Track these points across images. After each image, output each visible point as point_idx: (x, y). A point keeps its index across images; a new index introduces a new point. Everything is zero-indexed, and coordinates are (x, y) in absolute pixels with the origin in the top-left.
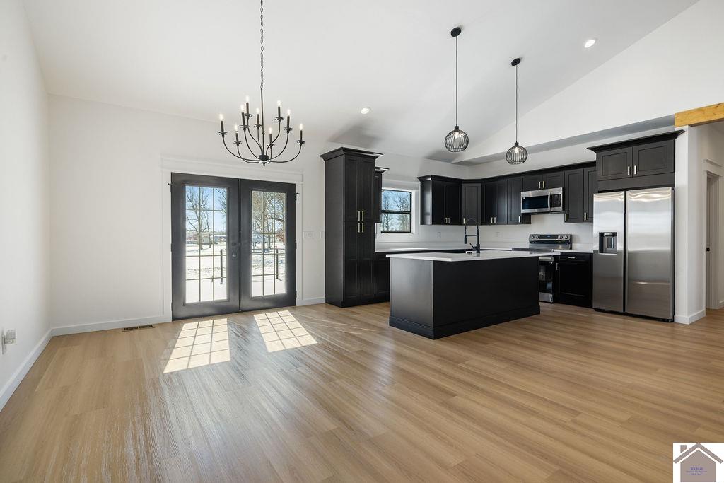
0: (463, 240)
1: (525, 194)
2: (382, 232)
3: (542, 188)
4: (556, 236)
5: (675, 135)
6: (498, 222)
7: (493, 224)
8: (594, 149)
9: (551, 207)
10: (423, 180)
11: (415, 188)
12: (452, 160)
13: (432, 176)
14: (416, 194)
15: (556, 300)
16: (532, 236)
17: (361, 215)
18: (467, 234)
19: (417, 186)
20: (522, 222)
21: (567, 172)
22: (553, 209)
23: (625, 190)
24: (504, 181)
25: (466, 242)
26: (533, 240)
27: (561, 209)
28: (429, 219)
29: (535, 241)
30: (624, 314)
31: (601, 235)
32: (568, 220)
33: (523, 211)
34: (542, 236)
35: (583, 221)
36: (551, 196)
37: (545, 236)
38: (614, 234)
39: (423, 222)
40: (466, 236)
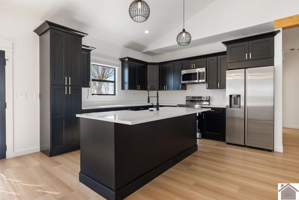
0: (147, 100)
1: (184, 72)
2: (93, 95)
3: (193, 68)
4: (201, 97)
5: (274, 34)
6: (168, 89)
7: (166, 90)
8: (225, 43)
9: (199, 79)
10: (122, 60)
11: (117, 66)
12: (142, 51)
13: (128, 58)
14: (118, 69)
15: (203, 137)
16: (187, 97)
17: (68, 81)
18: (149, 96)
19: (119, 64)
20: (182, 89)
21: (208, 59)
22: (200, 81)
23: (245, 68)
24: (172, 64)
25: (149, 102)
26: (187, 99)
27: (204, 81)
28: (126, 86)
29: (189, 100)
30: (245, 146)
31: (231, 96)
32: (209, 87)
33: (182, 82)
34: (193, 97)
35: (217, 88)
36: (199, 73)
37: (195, 97)
38: (239, 96)
39: (123, 88)
40: (149, 97)
